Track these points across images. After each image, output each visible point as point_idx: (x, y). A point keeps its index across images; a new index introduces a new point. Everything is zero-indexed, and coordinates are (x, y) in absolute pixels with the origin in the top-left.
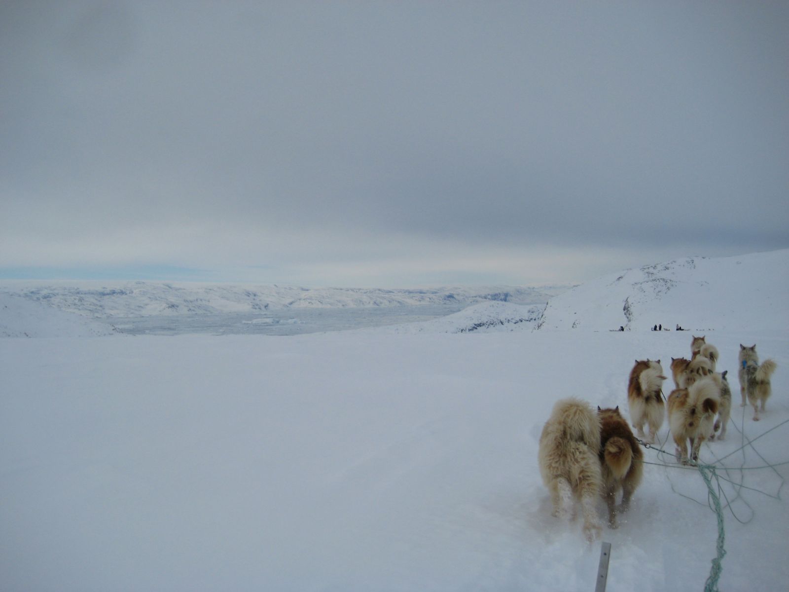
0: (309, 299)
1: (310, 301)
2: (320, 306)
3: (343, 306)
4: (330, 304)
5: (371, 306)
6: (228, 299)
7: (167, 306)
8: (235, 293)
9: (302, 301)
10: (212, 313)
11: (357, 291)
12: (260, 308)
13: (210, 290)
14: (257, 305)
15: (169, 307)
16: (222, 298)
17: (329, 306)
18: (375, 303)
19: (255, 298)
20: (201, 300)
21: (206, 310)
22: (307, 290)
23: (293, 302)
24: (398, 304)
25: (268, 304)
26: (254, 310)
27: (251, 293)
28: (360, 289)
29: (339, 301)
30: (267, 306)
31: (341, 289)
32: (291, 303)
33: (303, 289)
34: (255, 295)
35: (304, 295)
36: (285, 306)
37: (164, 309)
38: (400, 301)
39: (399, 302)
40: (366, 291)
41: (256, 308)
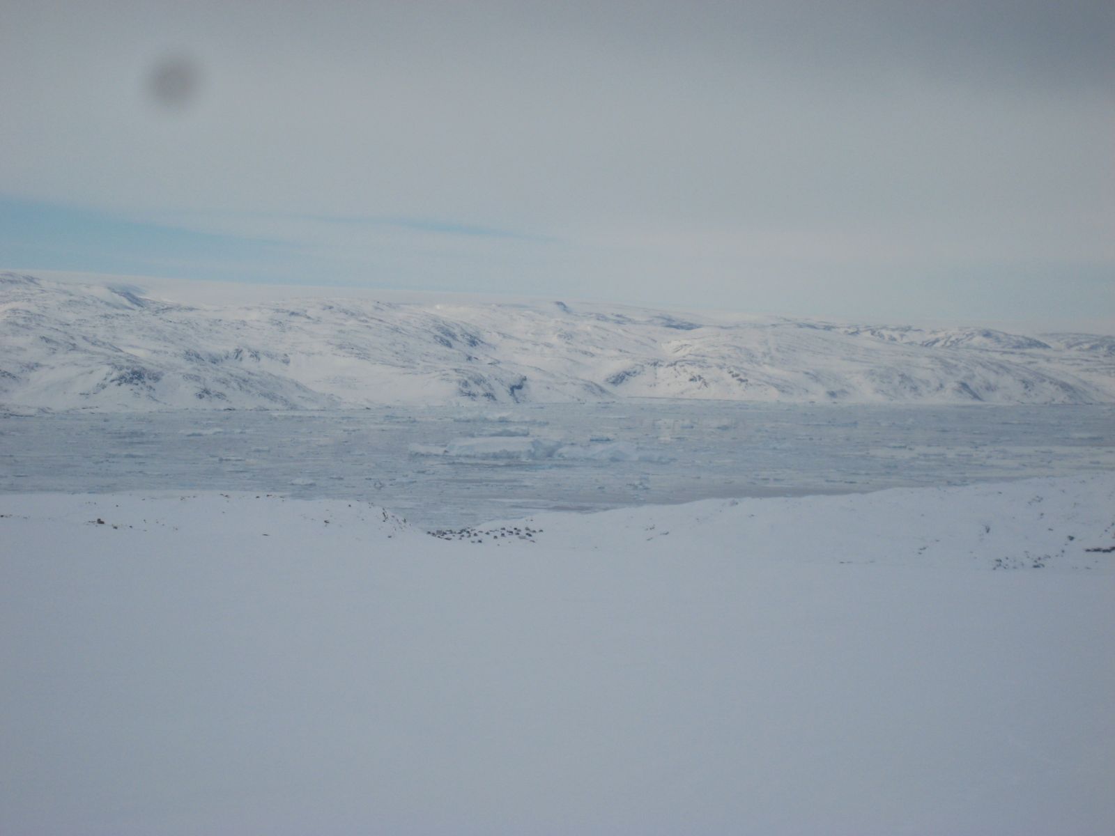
0: (692, 363)
1: (697, 371)
2: (737, 393)
3: (832, 394)
4: (777, 386)
5: (949, 398)
6: (363, 355)
7: (115, 375)
8: (396, 330)
9: (661, 371)
10: (294, 408)
11: (896, 335)
12: (490, 396)
13: (293, 313)
14: (479, 381)
15: (122, 380)
16: (341, 347)
17: (772, 395)
18: (964, 386)
19: (475, 352)
20: (255, 355)
21: (273, 398)
22: (690, 327)
23: (628, 374)
24: (1061, 397)
25: (525, 379)
26: (466, 402)
27: (456, 331)
28: (908, 329)
29: (816, 377)
30: (520, 387)
31: (828, 328)
32: (619, 379)
33: (673, 324)
34: (473, 343)
35: (672, 345)
36: (591, 387)
37: (104, 387)
38: (1070, 382)
39: (1065, 387)
40: (932, 337)
41: (469, 394)
